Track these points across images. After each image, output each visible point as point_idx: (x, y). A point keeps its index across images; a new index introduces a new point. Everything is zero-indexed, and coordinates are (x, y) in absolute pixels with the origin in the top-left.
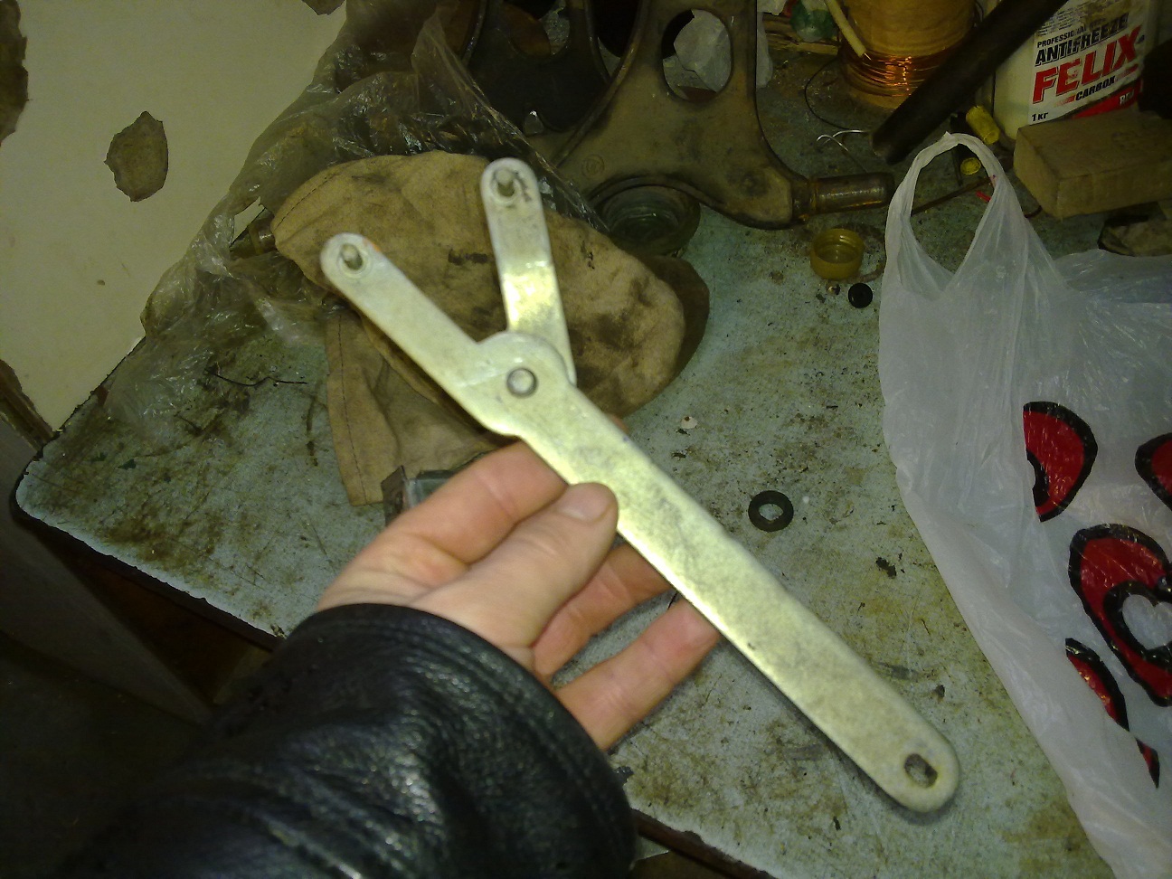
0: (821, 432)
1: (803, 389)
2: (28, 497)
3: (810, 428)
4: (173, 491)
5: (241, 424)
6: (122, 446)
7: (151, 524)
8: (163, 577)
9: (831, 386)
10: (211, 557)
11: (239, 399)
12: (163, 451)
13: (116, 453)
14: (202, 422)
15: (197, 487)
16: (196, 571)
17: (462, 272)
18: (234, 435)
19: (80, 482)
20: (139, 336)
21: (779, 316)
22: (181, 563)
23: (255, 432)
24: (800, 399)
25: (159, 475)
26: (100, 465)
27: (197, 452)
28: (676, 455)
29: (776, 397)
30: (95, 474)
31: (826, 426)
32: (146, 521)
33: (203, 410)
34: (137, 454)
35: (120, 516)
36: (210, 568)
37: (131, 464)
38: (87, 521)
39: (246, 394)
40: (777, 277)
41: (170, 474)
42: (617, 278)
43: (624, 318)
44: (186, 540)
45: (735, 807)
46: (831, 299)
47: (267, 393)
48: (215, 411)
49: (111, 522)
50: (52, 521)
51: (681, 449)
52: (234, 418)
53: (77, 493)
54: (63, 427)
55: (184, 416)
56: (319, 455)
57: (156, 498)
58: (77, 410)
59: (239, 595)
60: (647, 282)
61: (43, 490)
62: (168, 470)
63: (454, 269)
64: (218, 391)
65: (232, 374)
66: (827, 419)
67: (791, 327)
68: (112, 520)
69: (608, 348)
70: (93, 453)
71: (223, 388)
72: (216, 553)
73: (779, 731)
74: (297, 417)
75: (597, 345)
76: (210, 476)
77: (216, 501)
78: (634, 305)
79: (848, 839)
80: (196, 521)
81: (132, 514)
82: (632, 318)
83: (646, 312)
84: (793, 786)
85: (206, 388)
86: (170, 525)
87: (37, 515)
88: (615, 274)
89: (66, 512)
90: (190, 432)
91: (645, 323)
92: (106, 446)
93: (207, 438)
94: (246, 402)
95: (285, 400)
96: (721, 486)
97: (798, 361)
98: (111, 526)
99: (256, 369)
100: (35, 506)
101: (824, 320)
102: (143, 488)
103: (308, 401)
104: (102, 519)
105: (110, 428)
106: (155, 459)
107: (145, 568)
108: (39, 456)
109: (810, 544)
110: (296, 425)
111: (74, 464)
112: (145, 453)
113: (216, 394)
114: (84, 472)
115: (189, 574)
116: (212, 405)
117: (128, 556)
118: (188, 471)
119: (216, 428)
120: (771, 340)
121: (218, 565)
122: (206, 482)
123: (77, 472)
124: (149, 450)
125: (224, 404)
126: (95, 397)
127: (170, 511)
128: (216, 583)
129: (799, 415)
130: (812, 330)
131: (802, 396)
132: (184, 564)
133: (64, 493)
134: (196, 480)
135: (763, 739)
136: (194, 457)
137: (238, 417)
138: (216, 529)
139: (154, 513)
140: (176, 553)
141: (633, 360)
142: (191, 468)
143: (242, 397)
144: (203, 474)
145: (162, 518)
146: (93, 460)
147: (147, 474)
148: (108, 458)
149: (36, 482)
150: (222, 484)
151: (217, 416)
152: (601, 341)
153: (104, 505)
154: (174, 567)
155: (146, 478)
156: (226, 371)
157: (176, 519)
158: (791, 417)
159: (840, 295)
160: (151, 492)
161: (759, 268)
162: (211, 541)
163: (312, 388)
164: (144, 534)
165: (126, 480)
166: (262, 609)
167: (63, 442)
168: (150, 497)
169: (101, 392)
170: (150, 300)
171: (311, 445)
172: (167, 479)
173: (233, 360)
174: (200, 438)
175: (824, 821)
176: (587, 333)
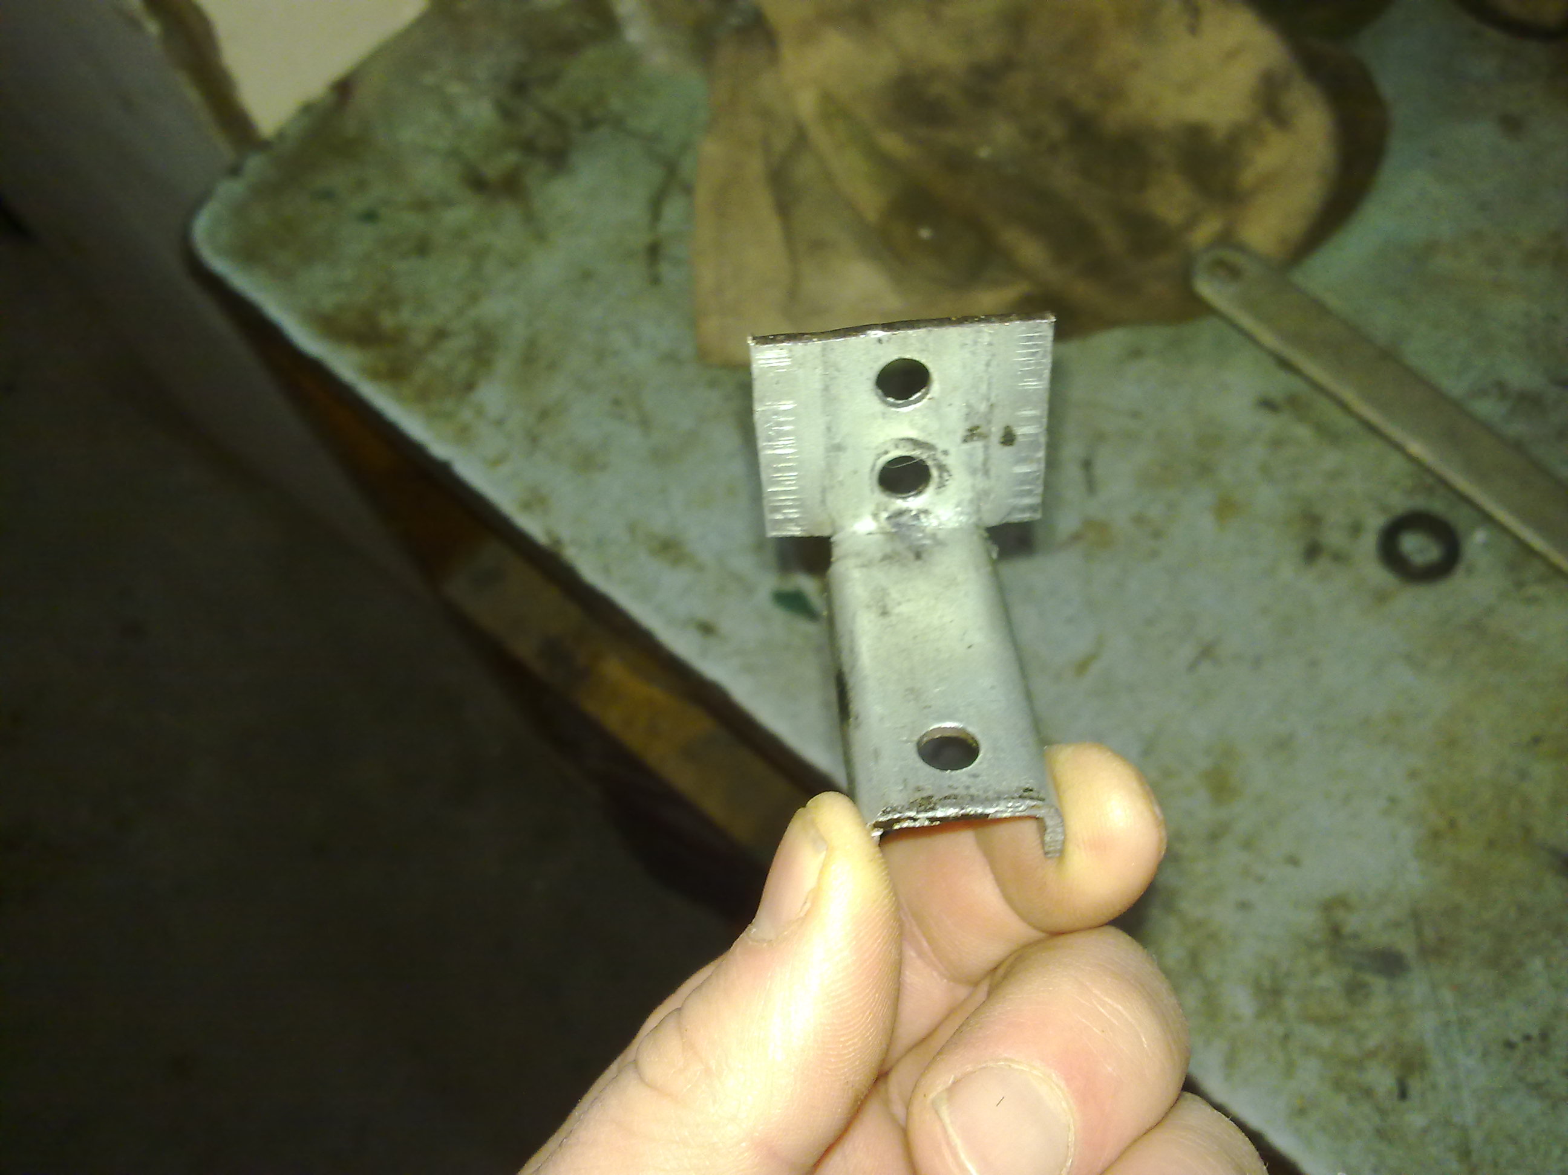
0: (1531, 421)
1: (1514, 339)
2: (212, 234)
3: (1515, 411)
4: (428, 275)
5: (550, 187)
6: (363, 183)
7: (387, 320)
8: (393, 412)
10: (471, 397)
11: (553, 144)
12: (422, 206)
13: (352, 193)
15: (466, 278)
16: (445, 414)
18: (537, 205)
19: (290, 228)
22: (423, 396)
23: (571, 206)
25: (411, 243)
26: (324, 206)
27: (476, 219)
30: (315, 220)
32: (379, 315)
33: (495, 151)
34: (385, 201)
35: (341, 297)
37: (370, 216)
38: (292, 293)
39: (566, 138)
41: (429, 246)
42: (1235, 61)
43: (1233, 139)
44: (438, 360)
47: (598, 144)
48: (511, 158)
49: (328, 302)
50: (239, 282)
52: (541, 174)
53: (282, 245)
54: (279, 134)
55: (465, 154)
56: (665, 268)
57: (401, 280)
59: (505, 469)
60: (1287, 82)
61: (233, 230)
62: (427, 239)
64: (524, 124)
68: (330, 300)
69: (1191, 189)
70: (316, 186)
72: (479, 392)
73: (1340, 913)
74: (639, 194)
75: (1174, 180)
76: (490, 265)
77: (492, 307)
78: (1256, 119)
79: (1416, 1120)
80: (456, 332)
81: (361, 298)
82: (1247, 142)
83: (1274, 137)
84: (1340, 1006)
85: (507, 114)
86: (416, 330)
87: (219, 268)
88: (1232, 54)
89: (264, 271)
90: (470, 184)
91: (1267, 156)
92: (337, 178)
93: (494, 199)
95: (626, 163)
98: (327, 309)
99: (588, 99)
100: (219, 251)
102: (385, 259)
103: (662, 173)
104: (314, 293)
105: (348, 149)
106: (409, 216)
107: (368, 391)
109: (1468, 613)
110: (635, 210)
111: (286, 197)
112: (395, 203)
113: (520, 127)
114: (300, 212)
115: (434, 415)
116: (511, 145)
117: (345, 364)
118: (457, 248)
119: (511, 186)
120: (1477, 237)
121: (480, 412)
122: (482, 273)
123: (288, 210)
124: (403, 198)
126: (333, 96)
127: (420, 307)
128: (473, 440)
132: (429, 398)
133: (264, 240)
134: (466, 265)
135: (1309, 920)
136: (468, 227)
137: (548, 175)
138: (485, 354)
139: (394, 303)
140: (420, 376)
142: (463, 244)
143: (559, 142)
145: (406, 314)
146: (315, 197)
147: (394, 238)
148: (338, 198)
149: (225, 214)
150: (506, 281)
151: (516, 166)
153: (320, 273)
154: (413, 398)
155: (390, 244)
156: (543, 92)
157: (427, 322)
160: (394, 269)
161: (1481, 102)
162: (474, 372)
163: (673, 152)
164: (374, 335)
165: (360, 241)
166: (535, 501)
167: (275, 158)
168: (392, 277)
169: (343, 88)
171: (654, 252)
172: (423, 253)
173: (555, 77)
174: (484, 197)
175: (1382, 1079)
176: (1159, 154)
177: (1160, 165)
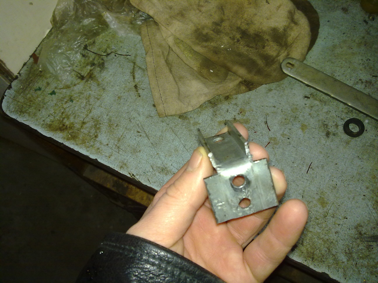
0: (371, 88)
1: (361, 67)
2: (8, 107)
3: (366, 86)
4: (75, 106)
5: (103, 74)
6: (48, 84)
7: (67, 123)
8: (76, 148)
9: (374, 66)
10: (97, 139)
11: (99, 62)
12: (68, 87)
13: (46, 87)
14: (84, 73)
15: (86, 105)
16: (91, 146)
17: (206, 3)
18: (100, 80)
19: (32, 101)
20: (48, 29)
21: (348, 30)
22: (83, 142)
23: (109, 79)
24: (360, 72)
25: (67, 98)
26: (39, 92)
27: (84, 88)
28: (306, 97)
29: (349, 71)
30: (37, 97)
31: (373, 85)
32: (64, 121)
33: (83, 67)
34: (56, 88)
35: (52, 118)
36: (97, 145)
37: (53, 93)
38: (37, 120)
39: (102, 59)
40: (345, 10)
41: (73, 98)
42: (280, 9)
43: (285, 30)
44: (85, 131)
45: (343, 262)
46: (370, 22)
47: (112, 59)
48: (89, 68)
49: (48, 121)
50: (20, 119)
51: (308, 94)
52: (98, 71)
53: (30, 106)
55: (75, 69)
56: (140, 91)
57: (67, 110)
58: (25, 64)
59: (113, 158)
61: (14, 104)
62: (72, 96)
64: (89, 57)
65: (95, 49)
66: (373, 82)
67: (353, 36)
68: (49, 120)
70: (35, 87)
72: (99, 137)
73: (360, 229)
74: (128, 71)
75: (272, 43)
76: (92, 100)
77: (96, 112)
78: (289, 24)
80: (88, 122)
81: (58, 117)
82: (288, 30)
83: (295, 28)
84: (368, 253)
85: (84, 56)
86: (76, 123)
87: (14, 116)
88: (279, 7)
89: (26, 115)
90: (79, 78)
92: (41, 84)
93: (87, 81)
94: (103, 63)
95: (121, 63)
96: (327, 113)
97: (358, 53)
98: (49, 123)
99: (105, 47)
100: (12, 112)
101: (368, 33)
102: (61, 104)
103: (132, 64)
104: (44, 119)
105: (41, 74)
106: (64, 91)
107: (67, 144)
108: (10, 87)
109: (369, 142)
110: (128, 77)
112: (59, 88)
113: (89, 59)
114: (32, 96)
115: (88, 147)
116: (88, 64)
117: (59, 137)
118: (81, 97)
119: (91, 76)
120: (345, 42)
121: (101, 143)
122: (90, 103)
123: (29, 96)
124: (61, 86)
125: (93, 64)
126: (32, 59)
127: (75, 117)
128: (101, 152)
129: (360, 80)
130: (363, 38)
131: (361, 70)
132: (85, 142)
133: (25, 106)
134: (85, 102)
135: (353, 232)
136: (82, 90)
137: (101, 71)
138: (98, 126)
139: (68, 117)
140: (81, 136)
141: (288, 53)
142: (82, 96)
143: (101, 61)
144: (88, 98)
145: (72, 119)
146: (36, 90)
147: (62, 98)
148: (42, 89)
149: (10, 100)
150: (98, 104)
151: (91, 70)
152: (273, 41)
153: (44, 112)
154: (81, 144)
155: (61, 100)
156: (92, 48)
157: (78, 120)
158: (357, 80)
159: (375, 20)
162: (96, 132)
163: (133, 58)
164: (65, 127)
165: (52, 100)
166: (124, 165)
167: (20, 80)
168: (65, 109)
169: (35, 57)
170: (54, 12)
171: (136, 87)
172: (72, 101)
173: (94, 42)
174: (84, 81)
176: (266, 37)
177: (267, 40)
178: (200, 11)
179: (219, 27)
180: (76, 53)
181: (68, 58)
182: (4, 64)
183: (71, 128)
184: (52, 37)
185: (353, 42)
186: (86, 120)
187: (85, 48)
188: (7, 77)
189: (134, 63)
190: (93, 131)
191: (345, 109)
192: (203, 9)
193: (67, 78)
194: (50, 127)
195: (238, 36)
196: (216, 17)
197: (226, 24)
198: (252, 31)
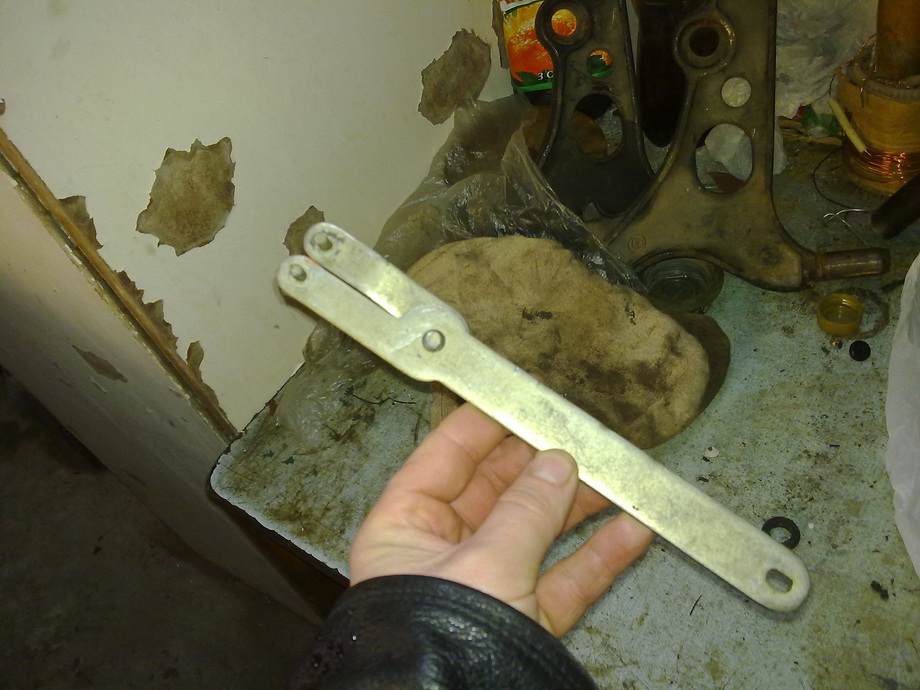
0: (825, 467)
1: (810, 429)
2: (219, 481)
3: (816, 463)
5: (369, 433)
6: (285, 446)
9: (834, 427)
10: (343, 536)
11: (367, 414)
12: (313, 452)
13: (281, 451)
14: (342, 430)
15: (336, 481)
16: (332, 547)
17: (532, 325)
18: (363, 441)
19: (255, 473)
20: (300, 363)
21: (790, 365)
22: (322, 540)
23: (378, 439)
24: (808, 438)
25: (310, 469)
26: (269, 459)
27: (337, 453)
28: (701, 479)
29: (786, 435)
30: (265, 467)
31: (829, 462)
32: (299, 505)
33: (342, 421)
34: (295, 453)
35: (281, 500)
36: (342, 545)
37: (290, 461)
38: (258, 502)
39: (373, 409)
40: (788, 331)
41: (317, 469)
42: (653, 332)
43: (658, 365)
46: (834, 352)
47: (387, 409)
48: (351, 422)
49: (275, 505)
50: (234, 501)
51: (705, 475)
52: (363, 428)
53: (252, 480)
54: (245, 430)
55: (329, 425)
57: (306, 487)
58: (255, 417)
60: (678, 337)
61: (229, 477)
62: (316, 466)
63: (526, 323)
64: (353, 407)
65: (363, 394)
66: (830, 456)
67: (800, 375)
68: (276, 503)
69: (645, 389)
70: (265, 451)
71: (357, 404)
72: (346, 533)
74: (408, 429)
75: (636, 386)
76: (345, 473)
77: (348, 493)
78: (667, 356)
80: (334, 507)
81: (290, 499)
82: (665, 365)
83: (677, 361)
85: (346, 404)
86: (316, 509)
87: (225, 496)
88: (652, 329)
89: (244, 494)
90: (333, 438)
91: (676, 370)
92: (274, 446)
93: (343, 443)
94: (373, 416)
96: (739, 508)
97: (806, 405)
98: (275, 508)
99: (380, 390)
100: (223, 489)
101: (829, 370)
102: (298, 479)
103: (416, 417)
104: (268, 501)
105: (277, 431)
106: (307, 457)
107: (297, 542)
108: (228, 451)
110: (407, 436)
111: (251, 458)
112: (300, 452)
113: (352, 408)
114: (258, 465)
115: (328, 549)
116: (349, 417)
117: (285, 531)
118: (330, 468)
119: (351, 435)
120: (782, 385)
122: (343, 477)
123: (253, 464)
124: (304, 450)
125: (357, 417)
126: (268, 408)
127: (316, 498)
129: (806, 452)
130: (818, 378)
131: (809, 434)
132: (324, 541)
133: (244, 480)
134: (335, 475)
136: (334, 457)
137: (367, 428)
138: (347, 515)
139: (305, 500)
140: (319, 531)
141: (666, 400)
142: (333, 465)
143: (370, 412)
144: (340, 471)
145: (310, 503)
146: (265, 456)
147: (302, 469)
148: (275, 455)
149: (225, 470)
150: (353, 479)
151: (352, 426)
152: (639, 383)
153: (271, 491)
154: (318, 543)
155: (300, 472)
156: (360, 391)
157: (320, 505)
158: (800, 453)
159: (843, 348)
160: (303, 482)
161: (773, 323)
162: (343, 524)
163: (419, 407)
164: (297, 515)
167: (245, 440)
168: (303, 486)
169: (272, 404)
170: (310, 338)
172: (315, 473)
173: (365, 383)
174: (340, 442)
176: (628, 376)
177: (630, 381)
178: (521, 337)
179: (550, 361)
180: (334, 399)
181: (320, 407)
182: (225, 414)
183: (306, 516)
184: (302, 376)
185: (798, 386)
186: (332, 504)
187: (350, 391)
188: (227, 435)
189: (420, 415)
190: (339, 523)
191: (772, 502)
192: (526, 334)
193: (315, 436)
194: (276, 515)
195: (582, 374)
196: (546, 346)
197: (562, 357)
198: (606, 366)
